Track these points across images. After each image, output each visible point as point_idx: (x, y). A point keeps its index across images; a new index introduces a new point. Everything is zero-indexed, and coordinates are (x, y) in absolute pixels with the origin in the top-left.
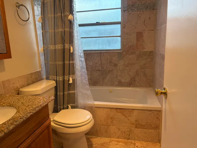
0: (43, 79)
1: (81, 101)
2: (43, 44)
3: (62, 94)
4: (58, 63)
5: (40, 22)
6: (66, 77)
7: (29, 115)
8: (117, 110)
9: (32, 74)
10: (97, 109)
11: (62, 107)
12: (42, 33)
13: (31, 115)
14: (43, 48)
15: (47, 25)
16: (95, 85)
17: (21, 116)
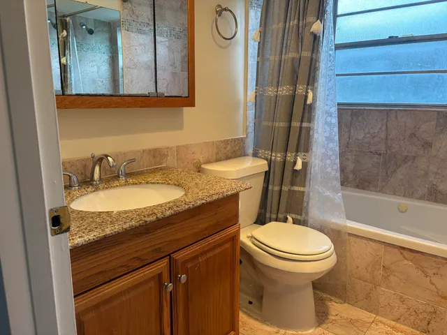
0: (247, 155)
1: (315, 212)
2: (257, 85)
3: (277, 188)
4: (277, 124)
5: (255, 41)
6: (289, 155)
7: (199, 202)
8: (402, 251)
9: (226, 142)
10: (353, 239)
11: (274, 216)
12: (258, 62)
13: (203, 204)
14: (256, 92)
15: (268, 46)
16: (363, 188)
17: (187, 200)
